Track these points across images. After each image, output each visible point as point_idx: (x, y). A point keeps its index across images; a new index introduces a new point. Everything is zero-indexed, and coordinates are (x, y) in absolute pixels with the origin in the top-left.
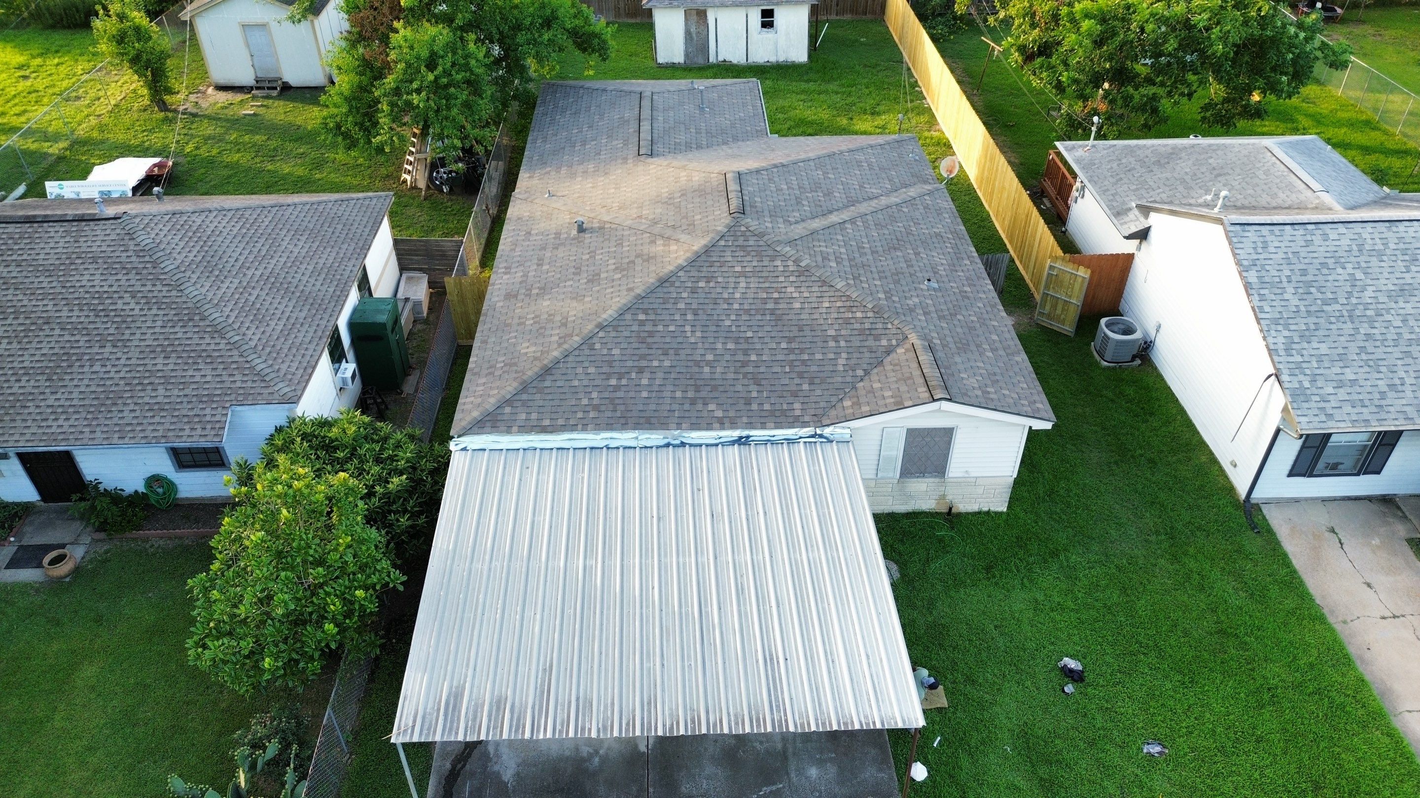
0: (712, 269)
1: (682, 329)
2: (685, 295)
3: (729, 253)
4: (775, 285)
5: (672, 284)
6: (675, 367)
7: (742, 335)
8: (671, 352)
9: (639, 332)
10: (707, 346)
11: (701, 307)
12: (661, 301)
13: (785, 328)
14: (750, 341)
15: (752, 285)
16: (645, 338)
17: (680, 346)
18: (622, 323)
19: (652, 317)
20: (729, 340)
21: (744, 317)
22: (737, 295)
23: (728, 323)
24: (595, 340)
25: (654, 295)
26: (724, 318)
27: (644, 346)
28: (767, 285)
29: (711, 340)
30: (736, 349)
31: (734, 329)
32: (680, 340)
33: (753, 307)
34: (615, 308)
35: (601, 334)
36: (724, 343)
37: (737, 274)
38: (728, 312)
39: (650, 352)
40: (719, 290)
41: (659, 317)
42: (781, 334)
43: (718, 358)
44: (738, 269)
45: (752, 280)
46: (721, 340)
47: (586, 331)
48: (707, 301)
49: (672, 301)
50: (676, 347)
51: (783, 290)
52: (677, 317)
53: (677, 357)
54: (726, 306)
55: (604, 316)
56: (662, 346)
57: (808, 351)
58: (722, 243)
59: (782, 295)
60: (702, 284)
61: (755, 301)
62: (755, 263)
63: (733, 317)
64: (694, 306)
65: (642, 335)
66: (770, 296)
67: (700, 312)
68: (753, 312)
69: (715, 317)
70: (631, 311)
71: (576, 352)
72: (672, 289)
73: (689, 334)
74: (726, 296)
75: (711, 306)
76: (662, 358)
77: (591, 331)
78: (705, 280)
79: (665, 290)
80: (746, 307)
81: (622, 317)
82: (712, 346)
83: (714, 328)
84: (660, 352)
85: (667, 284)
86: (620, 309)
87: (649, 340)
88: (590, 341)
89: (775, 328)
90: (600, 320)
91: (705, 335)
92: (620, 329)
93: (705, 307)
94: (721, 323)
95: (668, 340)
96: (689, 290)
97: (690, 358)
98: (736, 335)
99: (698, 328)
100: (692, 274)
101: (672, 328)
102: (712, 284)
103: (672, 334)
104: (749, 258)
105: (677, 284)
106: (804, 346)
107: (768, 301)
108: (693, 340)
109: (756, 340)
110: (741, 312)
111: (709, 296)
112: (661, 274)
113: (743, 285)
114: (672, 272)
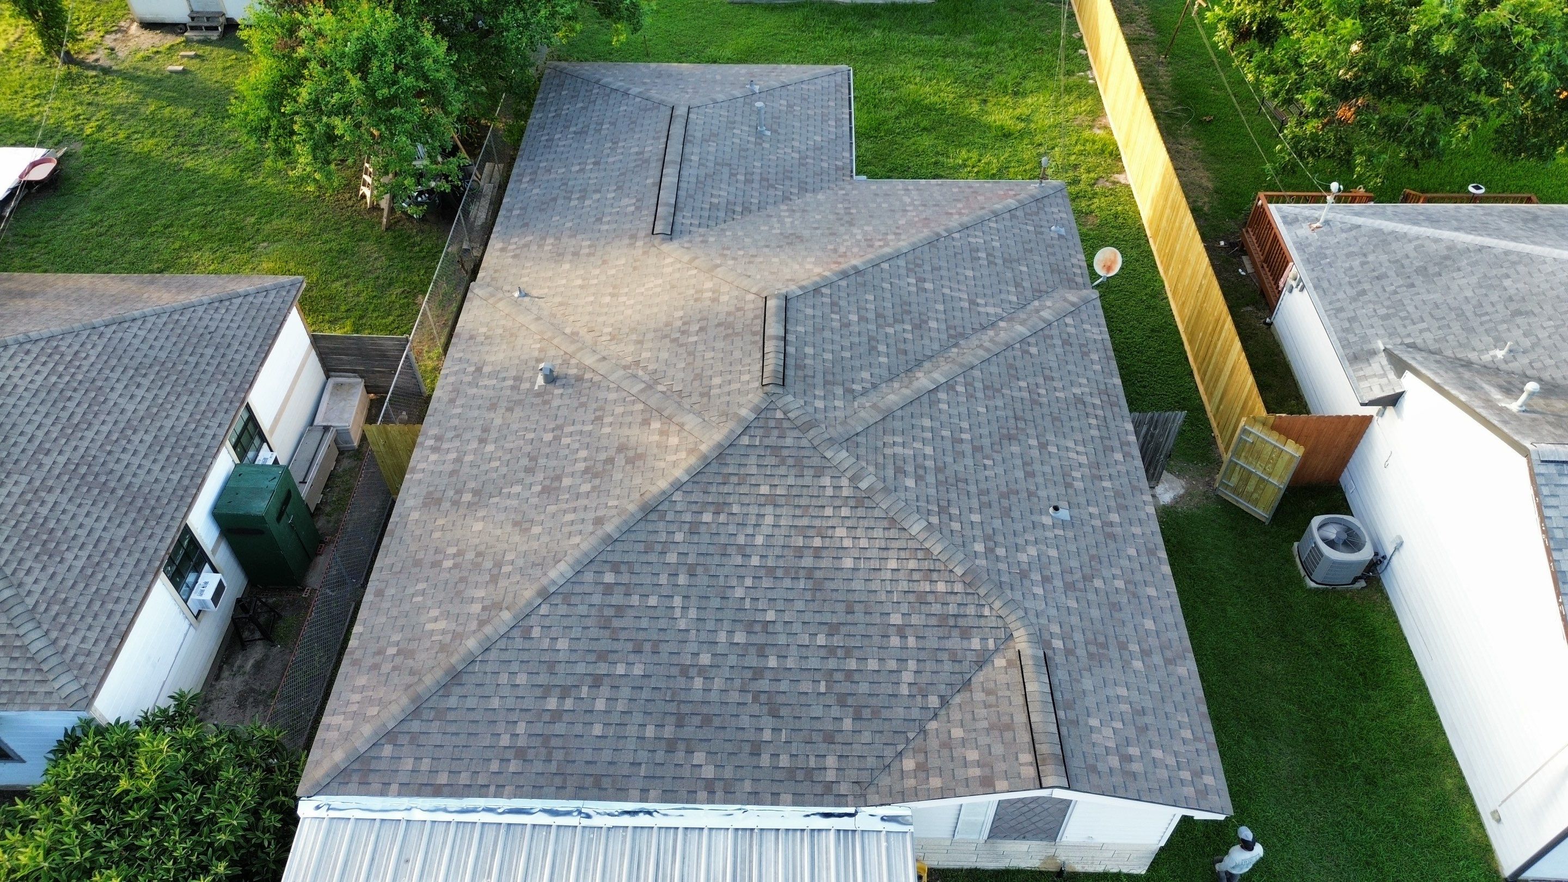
0: (726, 489)
1: (667, 603)
2: (679, 537)
3: (753, 460)
4: (817, 523)
5: (662, 517)
6: (650, 676)
7: (759, 617)
8: (647, 647)
9: (602, 606)
10: (703, 636)
11: (702, 560)
12: (641, 547)
13: (827, 607)
14: (770, 629)
15: (783, 522)
16: (609, 619)
17: (662, 636)
18: (578, 589)
19: (625, 578)
20: (739, 626)
21: (767, 583)
22: (759, 540)
23: (739, 593)
24: (533, 620)
25: (633, 537)
26: (734, 582)
27: (607, 633)
28: (805, 522)
29: (710, 625)
30: (748, 645)
31: (747, 604)
32: (662, 623)
33: (781, 563)
34: (570, 559)
35: (544, 610)
36: (731, 632)
37: (763, 500)
38: (742, 571)
39: (616, 646)
40: (732, 529)
41: (635, 580)
42: (818, 618)
43: (720, 660)
44: (764, 490)
45: (784, 511)
46: (727, 625)
47: (522, 602)
48: (711, 550)
49: (659, 548)
50: (655, 637)
51: (830, 532)
52: (663, 579)
53: (655, 659)
54: (739, 560)
55: (553, 574)
56: (634, 635)
57: (857, 653)
58: (745, 440)
59: (827, 542)
60: (707, 517)
61: (786, 552)
62: (791, 481)
63: (749, 582)
64: (691, 560)
65: (609, 612)
66: (808, 542)
67: (700, 570)
68: (780, 573)
69: (721, 581)
70: (594, 567)
71: (502, 644)
72: (661, 526)
73: (678, 613)
74: (741, 540)
75: (717, 559)
76: (632, 657)
77: (529, 603)
78: (712, 509)
79: (650, 527)
80: (770, 563)
81: (580, 578)
82: (711, 638)
83: (716, 603)
84: (630, 646)
85: (653, 516)
86: (578, 561)
87: (616, 623)
88: (525, 623)
89: (812, 606)
90: (545, 581)
91: (703, 615)
92: (574, 600)
93: (709, 560)
94: (729, 593)
95: (644, 623)
96: (687, 526)
97: (675, 659)
98: (749, 616)
99: (694, 602)
100: (694, 498)
101: (653, 601)
102: (722, 518)
103: (651, 613)
104: (782, 470)
105: (670, 516)
106: (852, 643)
107: (806, 552)
108: (682, 625)
109: (779, 627)
110: (762, 573)
111: (716, 539)
112: (648, 496)
113: (769, 520)
114: (664, 492)
